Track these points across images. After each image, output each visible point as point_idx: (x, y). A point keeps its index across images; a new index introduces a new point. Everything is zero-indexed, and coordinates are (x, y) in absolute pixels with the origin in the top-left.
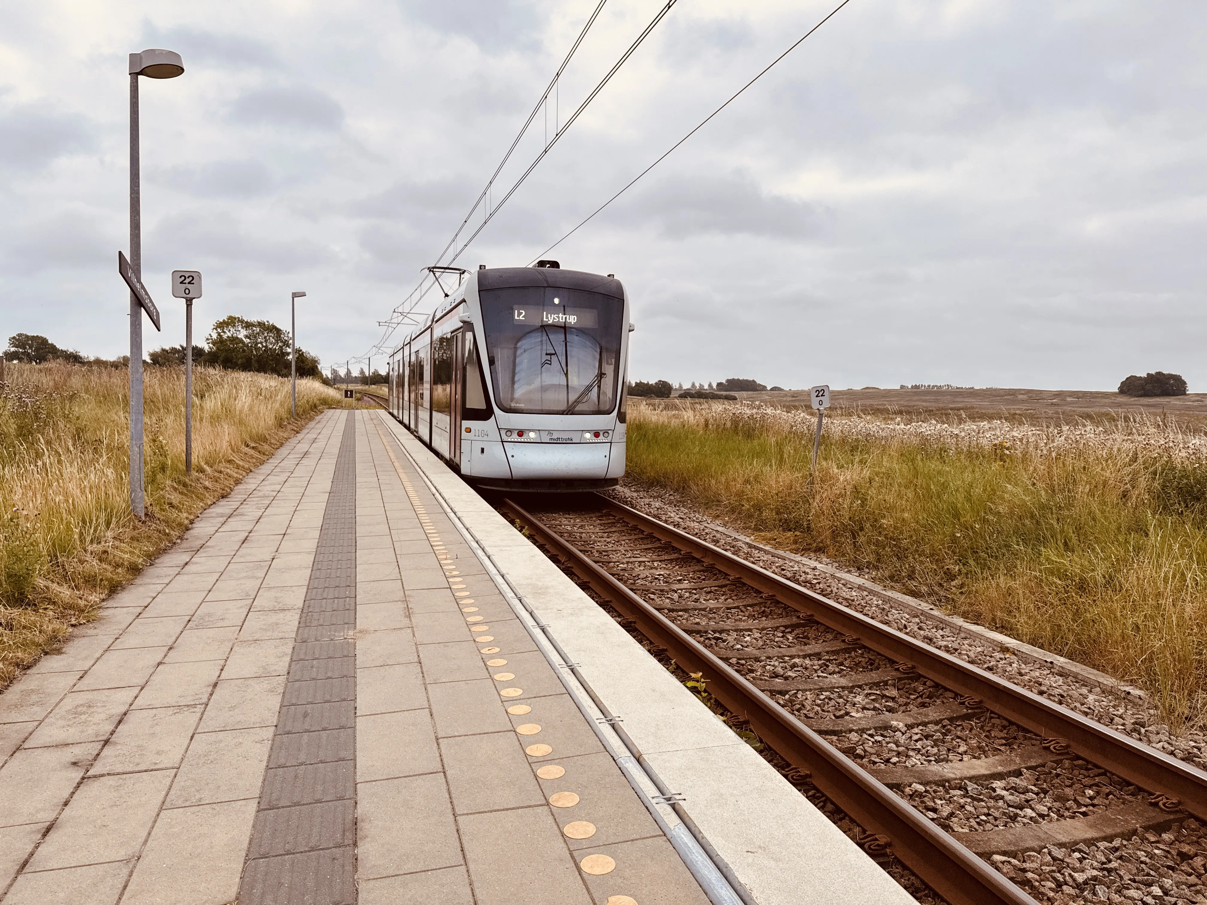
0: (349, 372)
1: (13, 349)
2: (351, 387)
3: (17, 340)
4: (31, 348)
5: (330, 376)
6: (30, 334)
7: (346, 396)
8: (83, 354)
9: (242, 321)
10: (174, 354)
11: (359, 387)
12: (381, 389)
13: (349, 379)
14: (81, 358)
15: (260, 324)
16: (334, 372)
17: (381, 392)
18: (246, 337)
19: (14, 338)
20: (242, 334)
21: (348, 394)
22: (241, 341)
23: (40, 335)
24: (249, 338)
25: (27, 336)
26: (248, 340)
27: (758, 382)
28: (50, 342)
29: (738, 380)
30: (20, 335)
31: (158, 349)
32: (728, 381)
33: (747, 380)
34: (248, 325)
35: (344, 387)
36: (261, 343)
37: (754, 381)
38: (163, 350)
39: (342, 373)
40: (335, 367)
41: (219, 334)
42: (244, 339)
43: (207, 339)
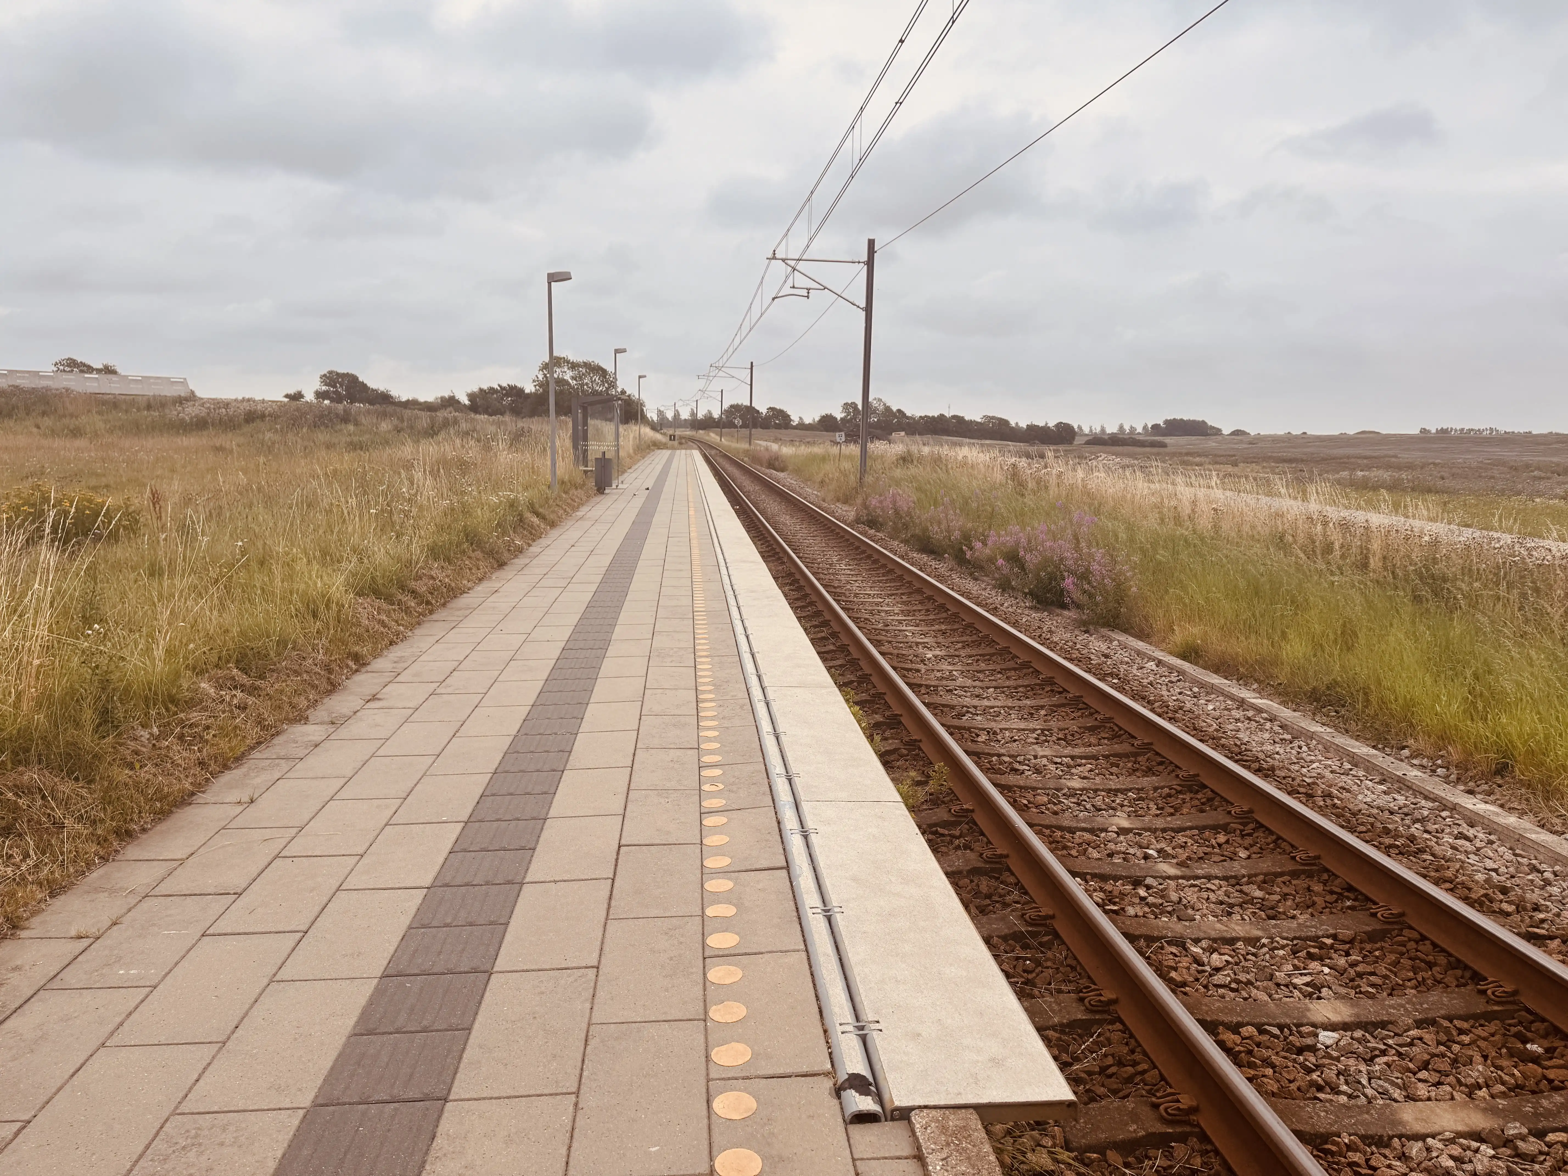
0: (677, 415)
1: (324, 388)
2: (679, 432)
3: (328, 378)
4: (341, 386)
5: (655, 418)
6: (341, 370)
7: (670, 439)
8: (394, 393)
9: (568, 362)
10: (493, 394)
11: (688, 433)
12: (708, 435)
13: (677, 422)
14: (392, 397)
15: (586, 365)
16: (660, 413)
17: (707, 438)
18: (573, 378)
19: (325, 375)
20: (568, 375)
21: (672, 438)
22: (569, 384)
23: (350, 372)
24: (575, 380)
25: (337, 374)
26: (575, 382)
27: (1209, 423)
28: (361, 379)
29: (1182, 420)
30: (330, 372)
31: (475, 389)
32: (1167, 422)
33: (1194, 421)
34: (573, 366)
35: (671, 432)
36: (587, 384)
37: (1203, 422)
38: (481, 390)
39: (670, 415)
40: (662, 409)
41: (545, 375)
42: (570, 381)
43: (534, 381)
